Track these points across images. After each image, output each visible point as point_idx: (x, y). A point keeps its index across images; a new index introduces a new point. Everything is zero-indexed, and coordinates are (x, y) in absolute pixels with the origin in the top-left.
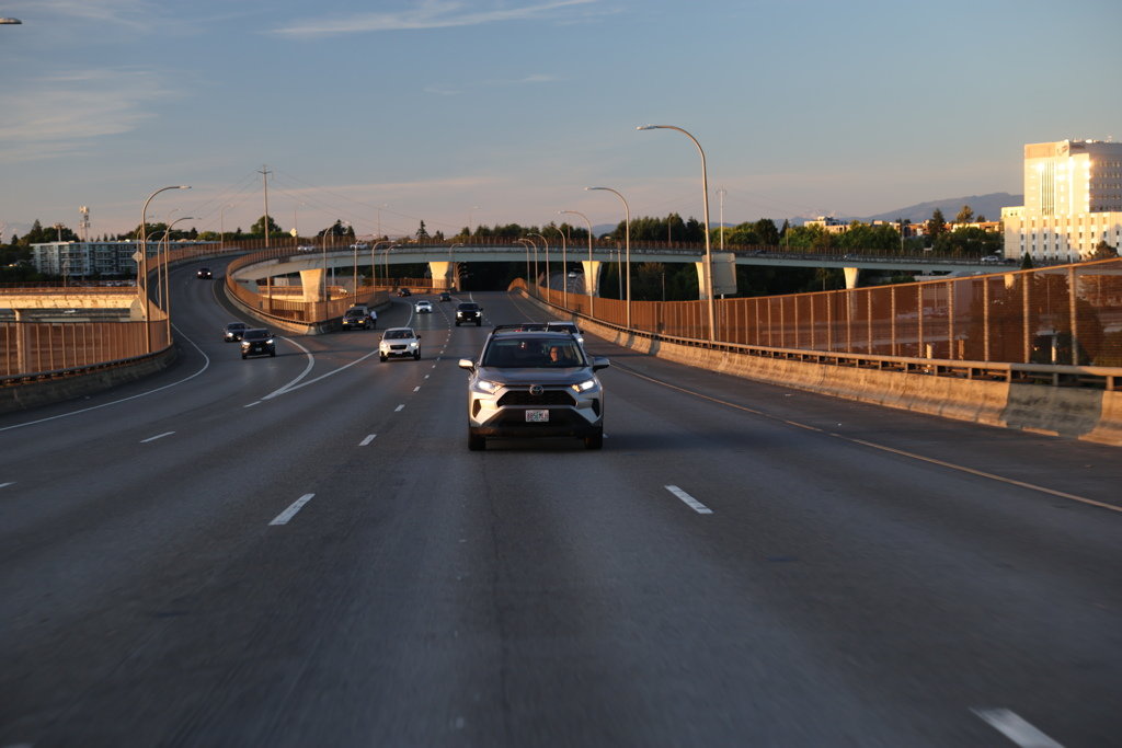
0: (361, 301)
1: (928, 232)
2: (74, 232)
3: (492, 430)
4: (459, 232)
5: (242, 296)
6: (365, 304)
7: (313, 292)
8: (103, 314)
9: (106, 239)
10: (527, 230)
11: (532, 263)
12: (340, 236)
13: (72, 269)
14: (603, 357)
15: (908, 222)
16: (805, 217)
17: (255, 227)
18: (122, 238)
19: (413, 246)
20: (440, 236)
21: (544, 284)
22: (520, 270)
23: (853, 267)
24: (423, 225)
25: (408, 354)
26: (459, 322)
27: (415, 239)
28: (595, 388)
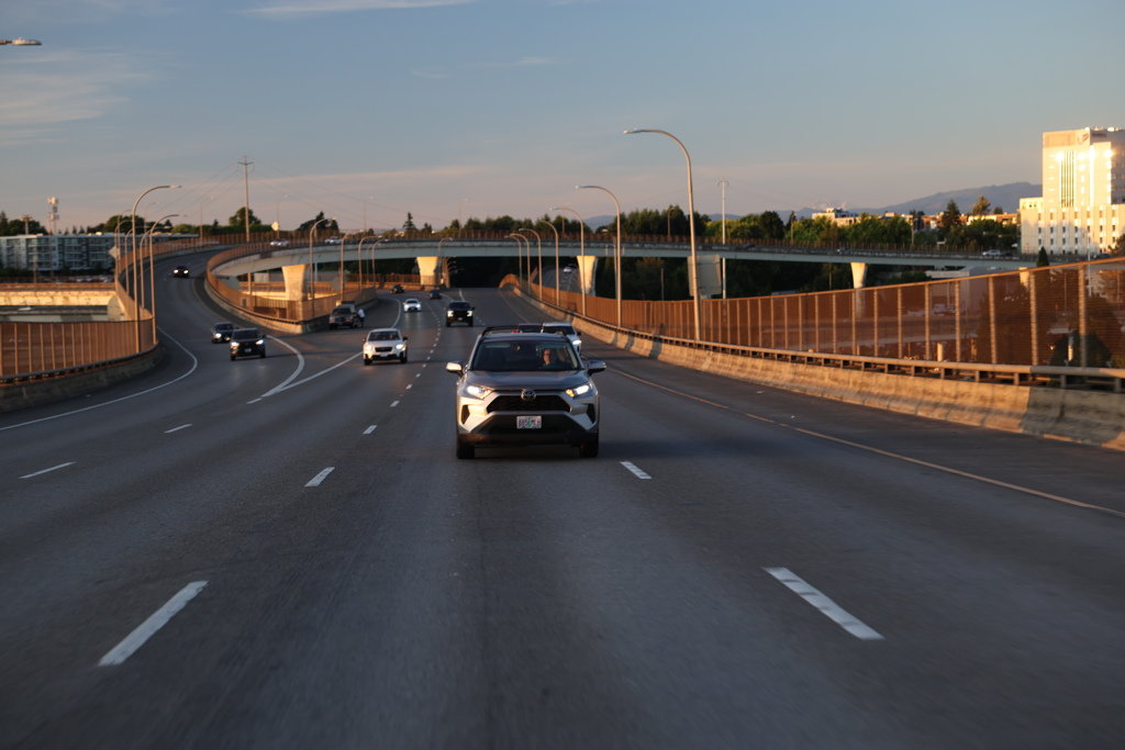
0: (347, 300)
1: (941, 225)
2: (42, 224)
3: (481, 437)
4: (449, 224)
5: (224, 293)
6: (352, 302)
7: (296, 288)
8: (74, 312)
9: (74, 231)
10: (519, 224)
11: (524, 258)
12: (324, 228)
13: (40, 264)
14: (599, 359)
15: (922, 213)
16: (814, 208)
17: (233, 219)
18: (92, 230)
19: (400, 240)
20: (428, 229)
21: (536, 281)
22: (512, 265)
23: (861, 262)
24: (410, 217)
25: (394, 356)
26: (449, 322)
27: (402, 233)
28: (590, 392)
